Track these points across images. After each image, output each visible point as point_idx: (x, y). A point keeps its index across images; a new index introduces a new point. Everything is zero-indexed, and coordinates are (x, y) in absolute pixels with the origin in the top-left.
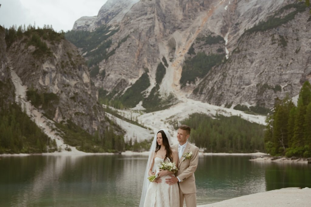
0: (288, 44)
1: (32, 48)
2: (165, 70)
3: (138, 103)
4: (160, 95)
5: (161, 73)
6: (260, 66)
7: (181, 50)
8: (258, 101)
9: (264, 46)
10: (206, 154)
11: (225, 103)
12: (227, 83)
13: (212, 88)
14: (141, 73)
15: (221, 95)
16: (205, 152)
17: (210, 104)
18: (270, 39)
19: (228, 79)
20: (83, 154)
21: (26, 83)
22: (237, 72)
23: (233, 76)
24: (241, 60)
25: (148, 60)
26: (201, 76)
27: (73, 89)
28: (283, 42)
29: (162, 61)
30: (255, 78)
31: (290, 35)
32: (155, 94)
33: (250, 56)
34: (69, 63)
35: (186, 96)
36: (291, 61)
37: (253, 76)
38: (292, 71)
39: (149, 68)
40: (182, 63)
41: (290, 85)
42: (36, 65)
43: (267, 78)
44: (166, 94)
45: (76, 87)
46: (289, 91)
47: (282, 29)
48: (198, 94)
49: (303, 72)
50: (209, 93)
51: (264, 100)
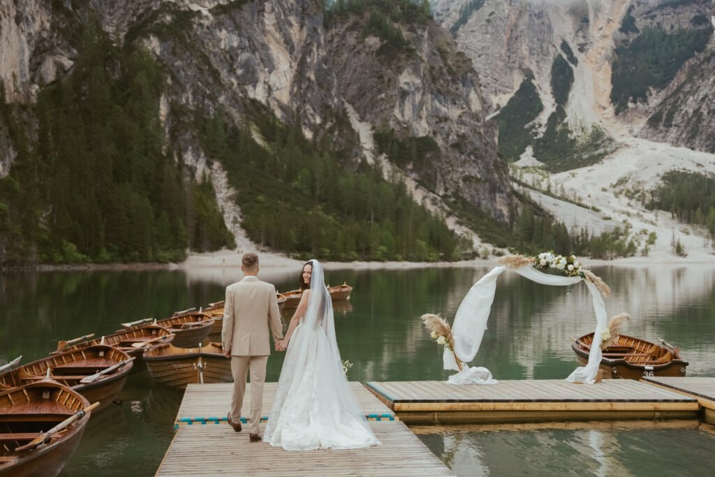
1: (373, 41)
2: (571, 72)
3: (523, 151)
4: (571, 132)
5: (563, 80)
7: (601, 23)
13: (697, 112)
14: (517, 80)
17: (693, 149)
21: (368, 116)
25: (531, 50)
26: (661, 85)
27: (455, 127)
29: (560, 51)
32: (559, 128)
34: (445, 71)
35: (631, 131)
39: (534, 68)
40: (610, 53)
42: (386, 79)
44: (583, 129)
45: (461, 122)
48: (661, 127)
50: (688, 123)
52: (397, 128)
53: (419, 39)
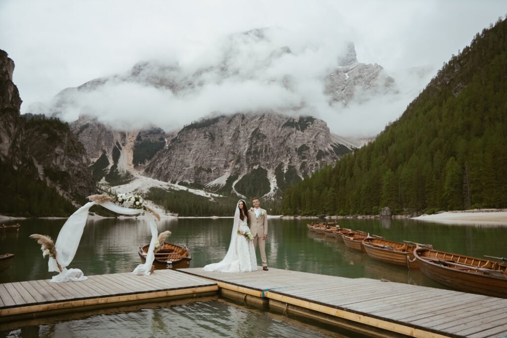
0: (216, 139)
1: (45, 135)
2: (120, 152)
3: (102, 178)
4: (119, 173)
5: (116, 156)
6: (196, 153)
7: (130, 137)
8: (196, 179)
9: (198, 139)
10: (180, 218)
11: (171, 180)
12: (172, 165)
13: (161, 168)
14: (100, 154)
15: (168, 174)
16: (178, 216)
17: (159, 180)
18: (203, 135)
19: (173, 162)
20: (102, 218)
22: (179, 157)
23: (177, 160)
24: (182, 148)
25: (105, 144)
26: (149, 159)
27: (76, 168)
28: (212, 138)
29: (116, 145)
30: (192, 162)
31: (216, 133)
32: (115, 171)
33: (189, 146)
34: (73, 148)
35: (139, 173)
36: (218, 151)
37: (191, 161)
38: (218, 159)
39: (106, 150)
40: (133, 147)
41: (218, 168)
42: (50, 149)
43: (202, 163)
44: (123, 172)
45: (78, 166)
46: (217, 173)
47: (211, 128)
48: (149, 173)
49: (226, 160)
50: (158, 172)
51: (200, 179)
52: (54, 167)
53: (64, 136)
